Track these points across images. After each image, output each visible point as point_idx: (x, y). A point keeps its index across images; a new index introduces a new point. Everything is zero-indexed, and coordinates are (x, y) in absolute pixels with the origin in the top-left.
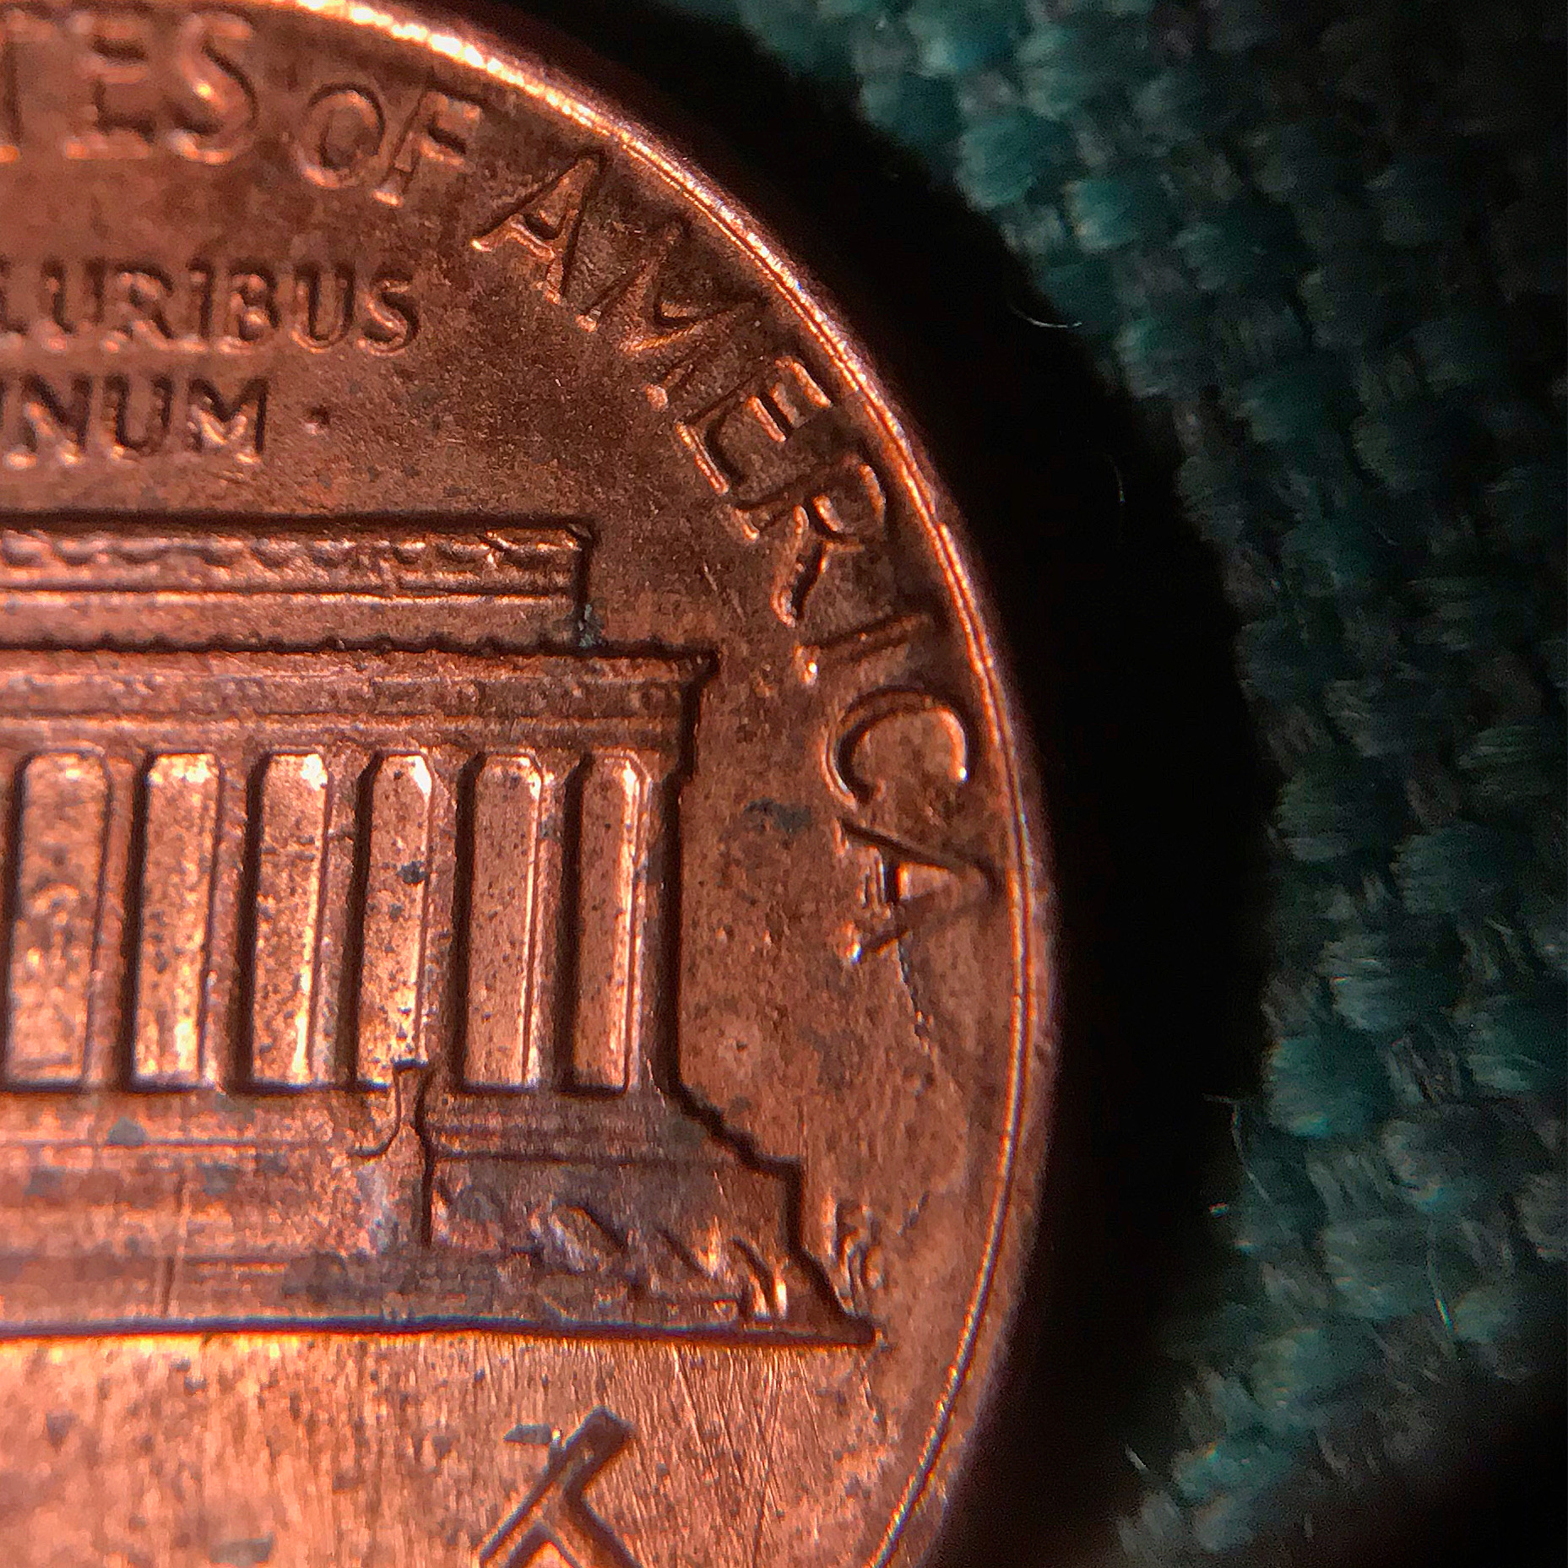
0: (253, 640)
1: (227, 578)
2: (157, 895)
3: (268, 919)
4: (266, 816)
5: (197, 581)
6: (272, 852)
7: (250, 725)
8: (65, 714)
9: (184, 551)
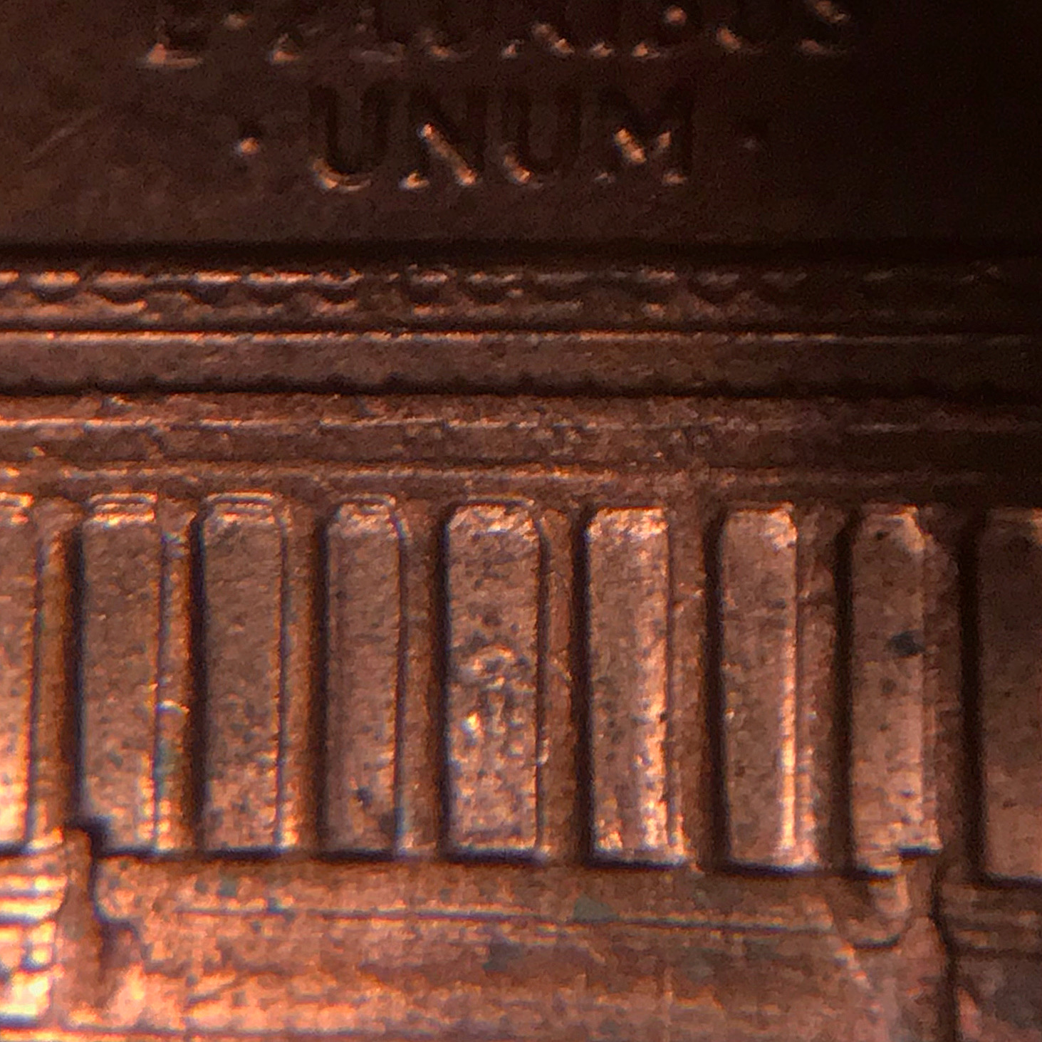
0: (698, 384)
1: (661, 314)
2: (605, 660)
3: (738, 688)
4: (726, 577)
5: (626, 317)
6: (735, 616)
7: (702, 477)
8: (488, 464)
9: (609, 284)
